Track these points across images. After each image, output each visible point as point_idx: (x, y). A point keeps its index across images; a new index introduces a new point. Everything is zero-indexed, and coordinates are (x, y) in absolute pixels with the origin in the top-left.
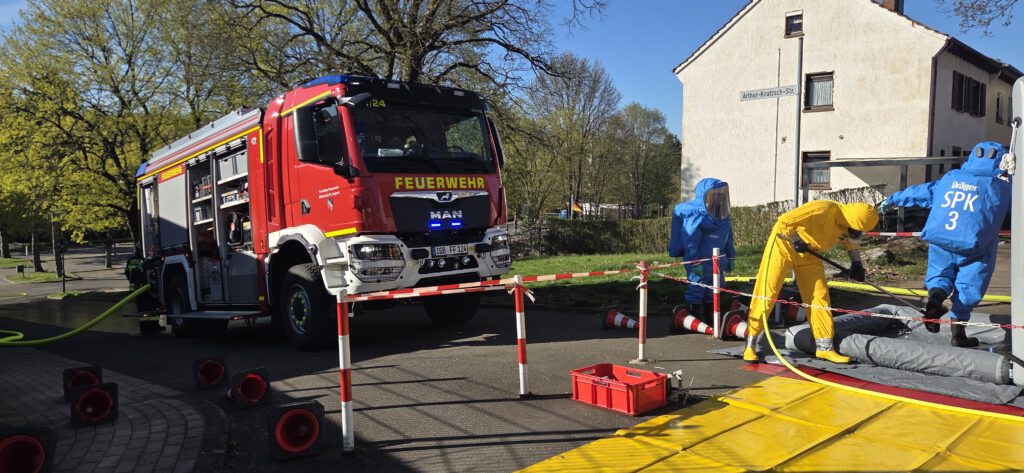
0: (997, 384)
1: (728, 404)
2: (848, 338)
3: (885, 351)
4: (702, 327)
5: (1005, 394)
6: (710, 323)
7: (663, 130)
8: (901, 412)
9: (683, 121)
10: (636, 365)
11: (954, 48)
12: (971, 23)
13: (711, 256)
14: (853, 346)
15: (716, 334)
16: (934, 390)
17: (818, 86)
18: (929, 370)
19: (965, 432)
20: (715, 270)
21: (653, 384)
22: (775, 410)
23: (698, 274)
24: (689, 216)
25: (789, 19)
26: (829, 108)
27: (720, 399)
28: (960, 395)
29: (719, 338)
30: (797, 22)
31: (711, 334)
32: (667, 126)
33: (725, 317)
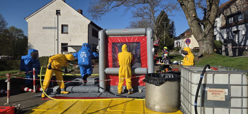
0: (97, 93)
1: (35, 111)
2: (68, 87)
3: (76, 89)
4: (30, 90)
5: (98, 94)
6: (33, 89)
7: (23, 35)
8: (78, 103)
9: (28, 33)
10: (6, 105)
11: (92, 23)
12: (94, 18)
13: (33, 70)
14: (69, 89)
15: (34, 91)
16: (85, 96)
17: (64, 28)
18: (85, 92)
19: (90, 105)
20: (34, 74)
21: (10, 110)
22: (48, 109)
23: (29, 75)
24: (26, 60)
25: (57, 11)
26: (67, 33)
27: (32, 110)
28: (90, 96)
29: (35, 92)
30: (59, 12)
31: (33, 91)
32: (24, 34)
33: (37, 86)
